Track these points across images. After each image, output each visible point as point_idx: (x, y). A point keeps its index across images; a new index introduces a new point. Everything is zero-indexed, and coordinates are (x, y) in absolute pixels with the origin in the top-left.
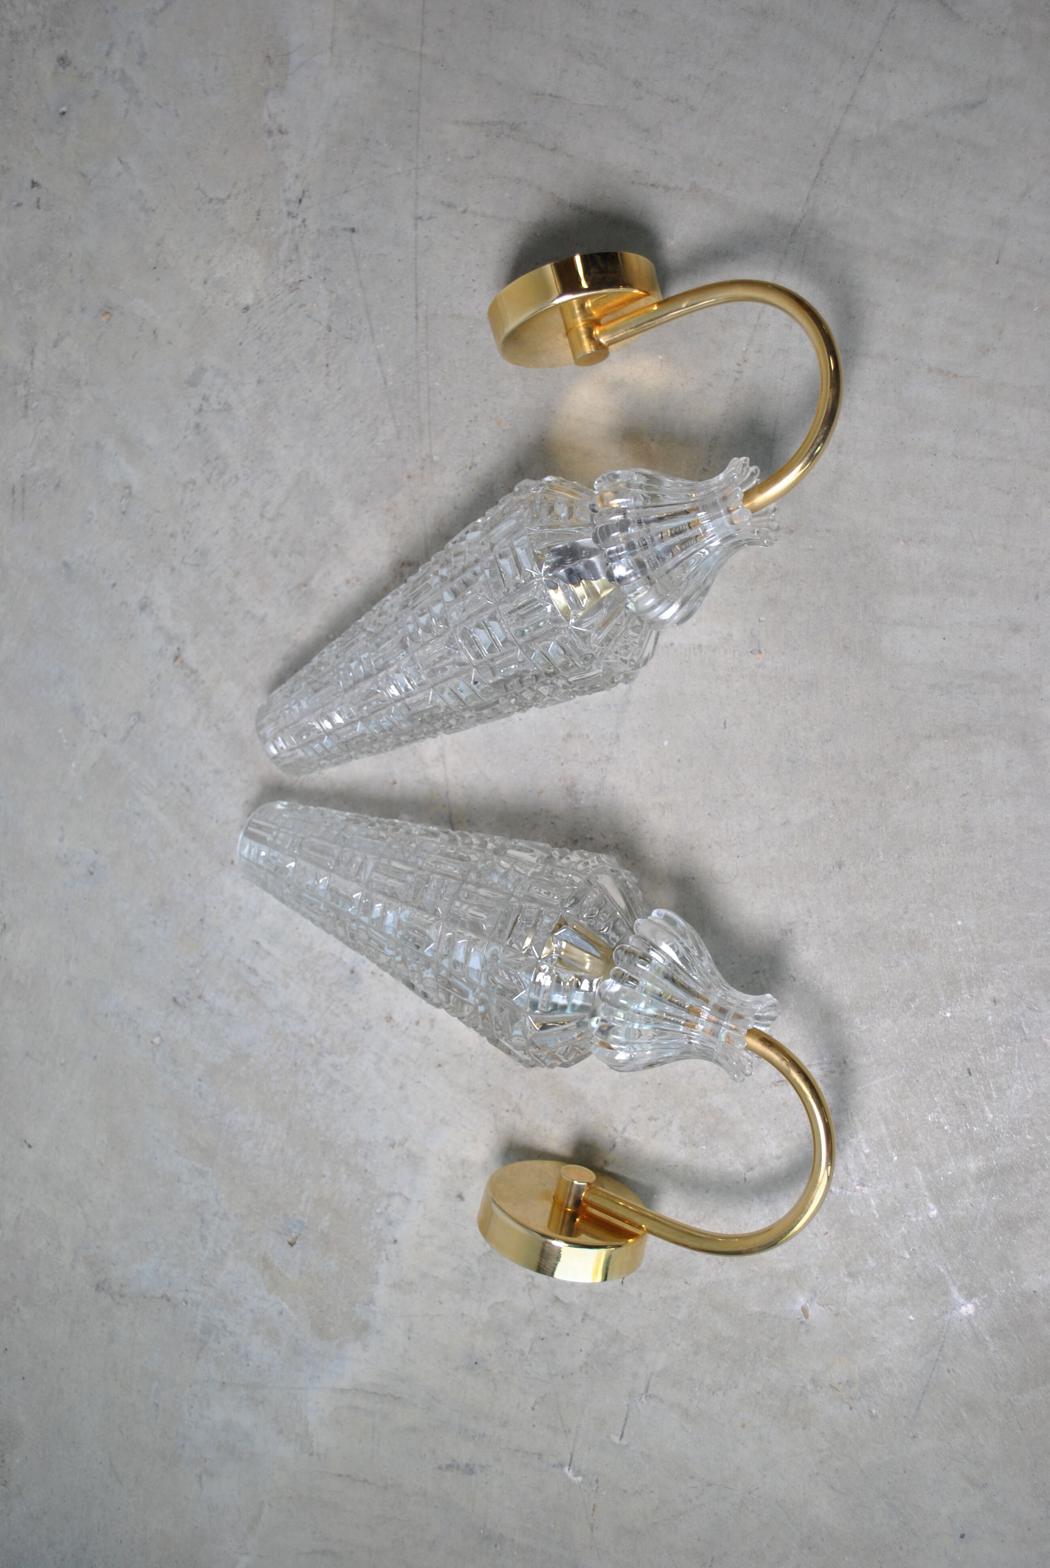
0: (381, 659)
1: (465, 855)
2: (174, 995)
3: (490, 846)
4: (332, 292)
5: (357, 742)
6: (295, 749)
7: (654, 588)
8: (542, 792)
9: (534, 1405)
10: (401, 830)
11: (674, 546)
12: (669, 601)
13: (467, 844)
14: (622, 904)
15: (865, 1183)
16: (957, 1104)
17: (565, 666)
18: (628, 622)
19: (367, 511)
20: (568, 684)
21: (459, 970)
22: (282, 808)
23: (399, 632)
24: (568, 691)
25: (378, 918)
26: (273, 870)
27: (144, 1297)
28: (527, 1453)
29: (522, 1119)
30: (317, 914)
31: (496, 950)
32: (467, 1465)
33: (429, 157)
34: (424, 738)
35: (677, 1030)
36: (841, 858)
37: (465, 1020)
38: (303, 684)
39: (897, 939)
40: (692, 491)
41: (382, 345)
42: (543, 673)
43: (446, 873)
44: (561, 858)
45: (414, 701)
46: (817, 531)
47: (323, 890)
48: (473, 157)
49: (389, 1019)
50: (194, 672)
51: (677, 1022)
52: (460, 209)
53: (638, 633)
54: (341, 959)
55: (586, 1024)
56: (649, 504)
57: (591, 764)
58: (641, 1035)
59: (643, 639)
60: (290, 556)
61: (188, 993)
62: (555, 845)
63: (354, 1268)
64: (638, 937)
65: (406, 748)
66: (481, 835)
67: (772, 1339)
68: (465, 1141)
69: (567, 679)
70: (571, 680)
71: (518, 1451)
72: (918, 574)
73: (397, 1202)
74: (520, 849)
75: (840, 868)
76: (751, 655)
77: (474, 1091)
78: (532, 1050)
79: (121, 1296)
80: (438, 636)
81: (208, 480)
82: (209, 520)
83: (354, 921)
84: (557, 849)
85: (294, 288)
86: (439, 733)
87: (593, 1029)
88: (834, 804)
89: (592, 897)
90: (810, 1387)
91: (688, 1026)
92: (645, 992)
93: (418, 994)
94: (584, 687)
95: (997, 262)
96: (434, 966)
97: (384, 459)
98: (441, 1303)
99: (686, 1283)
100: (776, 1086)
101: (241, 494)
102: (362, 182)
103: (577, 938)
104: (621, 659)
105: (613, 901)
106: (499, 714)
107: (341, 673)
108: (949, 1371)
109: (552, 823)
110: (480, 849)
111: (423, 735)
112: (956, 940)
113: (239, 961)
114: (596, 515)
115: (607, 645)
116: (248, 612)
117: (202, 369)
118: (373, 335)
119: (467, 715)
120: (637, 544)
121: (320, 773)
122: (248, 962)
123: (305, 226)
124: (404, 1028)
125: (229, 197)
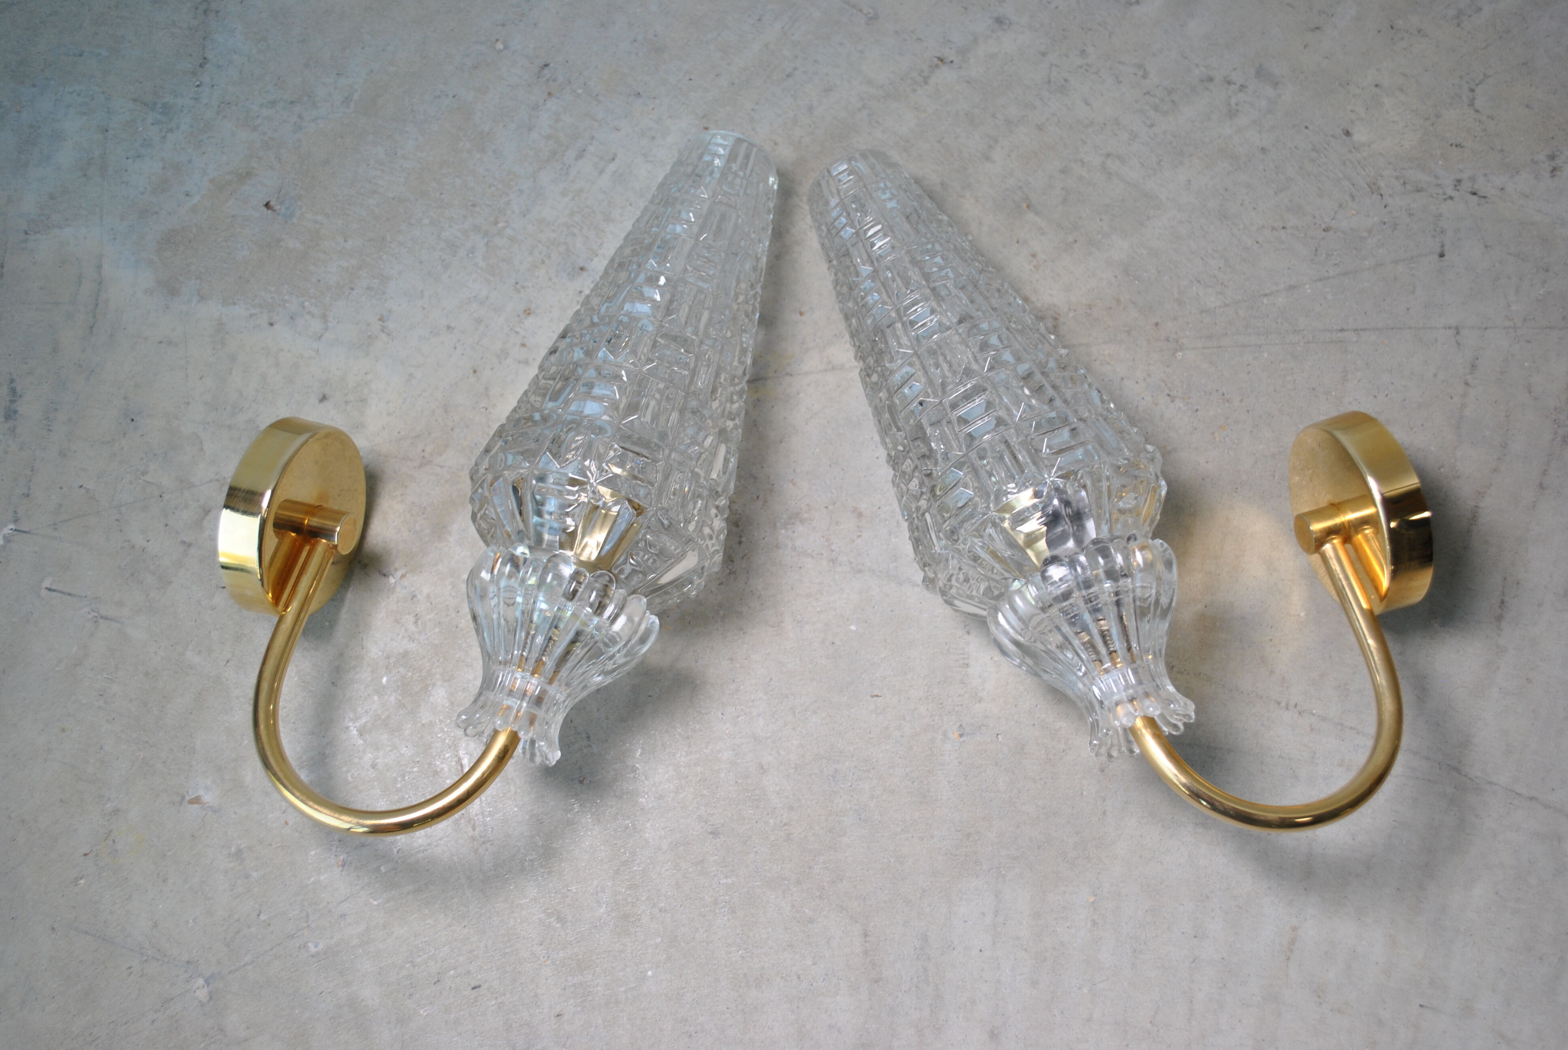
0: (947, 293)
1: (718, 395)
2: (552, 65)
3: (730, 424)
4: (1370, 231)
5: (848, 267)
6: (840, 196)
7: (1039, 612)
8: (794, 484)
9: (85, 488)
10: (746, 321)
11: (1089, 633)
12: (1022, 630)
13: (732, 396)
14: (664, 580)
15: (346, 868)
16: (439, 973)
17: (942, 509)
18: (996, 581)
19: (1116, 277)
20: (921, 512)
21: (584, 389)
22: (771, 183)
23: (980, 313)
24: (913, 513)
25: (642, 294)
26: (697, 171)
27: (204, 38)
28: (30, 481)
29: (415, 468)
30: (647, 223)
31: (606, 432)
32: (16, 412)
33: (1529, 342)
34: (854, 345)
35: (516, 648)
36: (723, 834)
37: (525, 399)
38: (915, 203)
39: (630, 900)
40: (1154, 654)
41: (1309, 291)
42: (935, 483)
43: (696, 373)
44: (717, 507)
45: (898, 333)
46: (1104, 800)
47: (675, 230)
48: (1530, 393)
49: (528, 312)
50: (926, 80)
51: (524, 647)
52: (1469, 378)
53: (983, 594)
54: (597, 256)
55: (521, 541)
56: (1138, 603)
57: (827, 541)
58: (509, 605)
59: (976, 599)
60: (1062, 189)
61: (554, 80)
62: (732, 502)
63: (240, 278)
64: (625, 599)
65: (842, 326)
66: (743, 413)
67: (164, 762)
68: (388, 403)
69: (927, 510)
70: (927, 515)
71: (32, 470)
72: (1056, 919)
73: (316, 325)
74: (726, 460)
75: (711, 833)
76: (958, 725)
77: (446, 411)
78: (490, 477)
79: (205, 12)
80: (975, 357)
81: (1147, 93)
82: (1102, 95)
83: (639, 266)
84: (728, 503)
85: (1374, 188)
86: (861, 362)
87: (515, 549)
88: (785, 825)
89: (671, 545)
90: (109, 806)
91: (521, 661)
92: (559, 609)
93: (555, 343)
94: (918, 531)
95: (1421, 1006)
96: (588, 360)
97: (1176, 296)
98: (201, 378)
99: (228, 661)
100: (457, 762)
101: (1132, 131)
102: (1497, 265)
103: (623, 527)
104: (952, 575)
105: (668, 570)
106: (884, 432)
107: (929, 246)
108: (130, 968)
109: (758, 497)
110: (726, 412)
111: (857, 344)
112: (629, 970)
113: (593, 138)
114: (1124, 542)
115: (969, 557)
116: (996, 141)
117: (1277, 84)
118: (1320, 280)
119: (883, 395)
120: (1091, 590)
121: (811, 227)
122: (591, 149)
123: (1445, 200)
124: (518, 329)
125: (1477, 111)
